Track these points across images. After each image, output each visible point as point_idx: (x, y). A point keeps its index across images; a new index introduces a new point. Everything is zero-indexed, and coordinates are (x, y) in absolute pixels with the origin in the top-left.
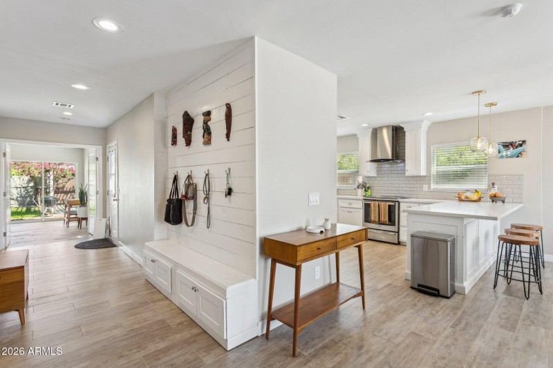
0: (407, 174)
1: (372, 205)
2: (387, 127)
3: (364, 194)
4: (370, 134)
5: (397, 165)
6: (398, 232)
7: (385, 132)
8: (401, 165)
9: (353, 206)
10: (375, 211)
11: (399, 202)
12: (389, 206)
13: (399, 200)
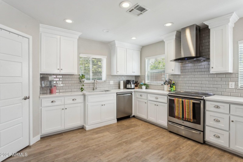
0: (212, 71)
1: (176, 101)
2: (190, 27)
3: (169, 89)
4: (174, 37)
5: (200, 64)
6: (204, 132)
7: (188, 33)
8: (205, 63)
9: (159, 100)
10: (179, 107)
11: (204, 100)
12: (194, 104)
13: (205, 98)
